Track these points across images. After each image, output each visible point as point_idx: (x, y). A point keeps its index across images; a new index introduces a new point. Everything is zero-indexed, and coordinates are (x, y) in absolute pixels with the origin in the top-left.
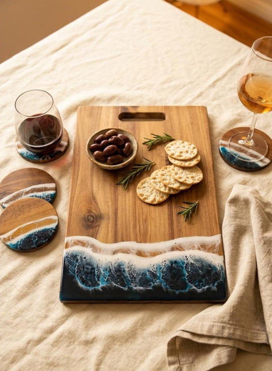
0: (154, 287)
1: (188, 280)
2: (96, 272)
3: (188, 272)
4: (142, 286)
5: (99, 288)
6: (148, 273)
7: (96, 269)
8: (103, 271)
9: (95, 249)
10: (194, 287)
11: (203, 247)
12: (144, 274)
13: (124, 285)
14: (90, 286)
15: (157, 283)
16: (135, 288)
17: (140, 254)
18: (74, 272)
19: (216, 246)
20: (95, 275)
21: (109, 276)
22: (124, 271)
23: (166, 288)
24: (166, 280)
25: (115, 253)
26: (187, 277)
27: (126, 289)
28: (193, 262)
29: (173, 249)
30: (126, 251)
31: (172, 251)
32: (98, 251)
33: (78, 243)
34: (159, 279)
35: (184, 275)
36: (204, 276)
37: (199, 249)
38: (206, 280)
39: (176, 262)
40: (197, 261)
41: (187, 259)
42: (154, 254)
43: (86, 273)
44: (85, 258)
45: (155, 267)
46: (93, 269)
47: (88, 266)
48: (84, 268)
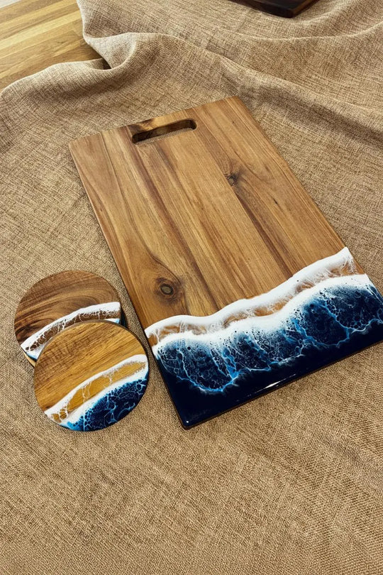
0: (304, 351)
1: (341, 322)
2: (215, 361)
3: (334, 312)
4: (288, 357)
5: (232, 382)
6: (285, 336)
7: (214, 358)
8: (225, 356)
9: (196, 329)
10: (355, 330)
11: (334, 272)
12: (281, 339)
13: (264, 366)
14: (217, 386)
15: (305, 344)
16: (280, 363)
17: (260, 312)
18: (185, 375)
19: (350, 263)
20: (216, 367)
21: (236, 360)
22: (253, 345)
23: (321, 347)
24: (314, 335)
25: (226, 324)
26: (338, 318)
27: (269, 369)
28: (334, 297)
29: (299, 289)
30: (241, 316)
31: (299, 292)
32: (203, 331)
33: (169, 331)
34: (305, 338)
35: (332, 318)
36: (358, 310)
37: (331, 276)
38: (365, 314)
39: (312, 306)
40: (337, 293)
41: (324, 296)
42: (279, 306)
43: (202, 370)
44: (189, 348)
45: (290, 322)
46: (209, 359)
47: (200, 358)
48: (195, 363)
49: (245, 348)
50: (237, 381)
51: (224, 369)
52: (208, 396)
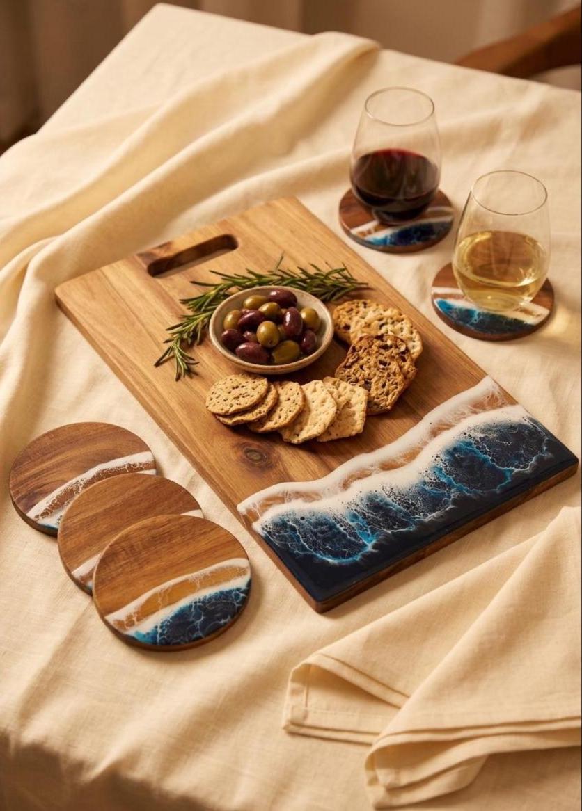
0: (454, 502)
1: (497, 464)
2: (341, 529)
3: (486, 453)
4: (435, 511)
5: (369, 549)
6: (427, 488)
7: (338, 526)
8: (353, 521)
9: (308, 496)
10: (516, 470)
11: (478, 406)
12: (422, 492)
13: (405, 525)
14: (350, 555)
15: (454, 493)
16: (427, 520)
17: (387, 466)
18: (303, 548)
19: (496, 394)
20: (344, 535)
21: (369, 524)
22: (387, 504)
23: (476, 494)
24: (467, 482)
25: (346, 485)
26: (493, 460)
27: (413, 528)
28: (482, 436)
29: (435, 433)
30: (363, 474)
31: (435, 436)
32: (316, 497)
33: (271, 502)
34: (453, 487)
35: (485, 460)
36: (517, 447)
37: (475, 413)
38: (526, 450)
39: (455, 449)
40: (485, 430)
41: (469, 435)
42: (412, 455)
43: (327, 540)
44: (302, 519)
45: (431, 472)
46: (332, 527)
47: (320, 528)
48: (315, 535)
49: (377, 508)
50: (375, 547)
51: (355, 535)
52: (340, 568)
